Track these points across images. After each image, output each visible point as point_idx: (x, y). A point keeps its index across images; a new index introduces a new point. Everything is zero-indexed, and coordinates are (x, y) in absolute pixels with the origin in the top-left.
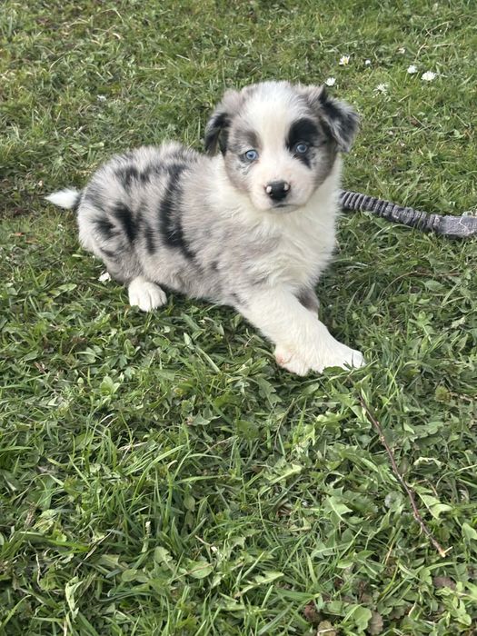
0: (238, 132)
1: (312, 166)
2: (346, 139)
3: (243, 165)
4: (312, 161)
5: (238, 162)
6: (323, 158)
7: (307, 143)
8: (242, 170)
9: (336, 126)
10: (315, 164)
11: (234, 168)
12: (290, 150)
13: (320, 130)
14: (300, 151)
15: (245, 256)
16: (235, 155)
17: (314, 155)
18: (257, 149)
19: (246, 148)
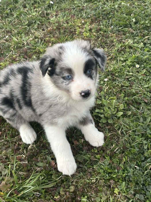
0: (62, 69)
1: (93, 78)
2: (103, 65)
3: (65, 81)
5: (62, 80)
7: (91, 70)
8: (64, 84)
9: (99, 60)
10: (94, 77)
14: (89, 73)
15: (55, 116)
16: (60, 77)
17: (93, 74)
18: (72, 75)
19: (66, 74)
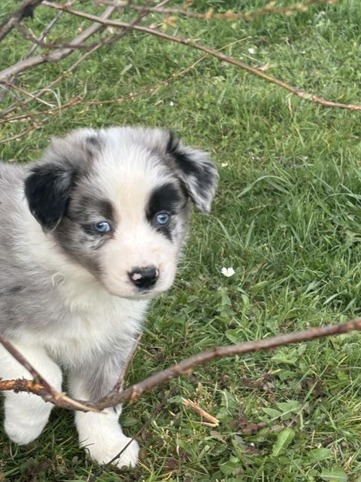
2: (204, 196)
4: (173, 233)
5: (82, 233)
6: (183, 226)
7: (168, 212)
8: (89, 244)
9: (191, 183)
11: (76, 240)
12: (152, 224)
13: (180, 194)
14: (161, 222)
16: (77, 225)
17: (175, 225)
19: (95, 218)
